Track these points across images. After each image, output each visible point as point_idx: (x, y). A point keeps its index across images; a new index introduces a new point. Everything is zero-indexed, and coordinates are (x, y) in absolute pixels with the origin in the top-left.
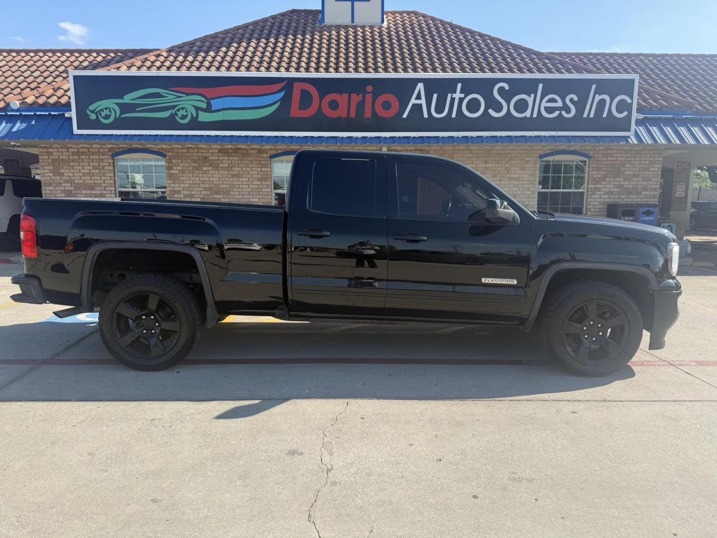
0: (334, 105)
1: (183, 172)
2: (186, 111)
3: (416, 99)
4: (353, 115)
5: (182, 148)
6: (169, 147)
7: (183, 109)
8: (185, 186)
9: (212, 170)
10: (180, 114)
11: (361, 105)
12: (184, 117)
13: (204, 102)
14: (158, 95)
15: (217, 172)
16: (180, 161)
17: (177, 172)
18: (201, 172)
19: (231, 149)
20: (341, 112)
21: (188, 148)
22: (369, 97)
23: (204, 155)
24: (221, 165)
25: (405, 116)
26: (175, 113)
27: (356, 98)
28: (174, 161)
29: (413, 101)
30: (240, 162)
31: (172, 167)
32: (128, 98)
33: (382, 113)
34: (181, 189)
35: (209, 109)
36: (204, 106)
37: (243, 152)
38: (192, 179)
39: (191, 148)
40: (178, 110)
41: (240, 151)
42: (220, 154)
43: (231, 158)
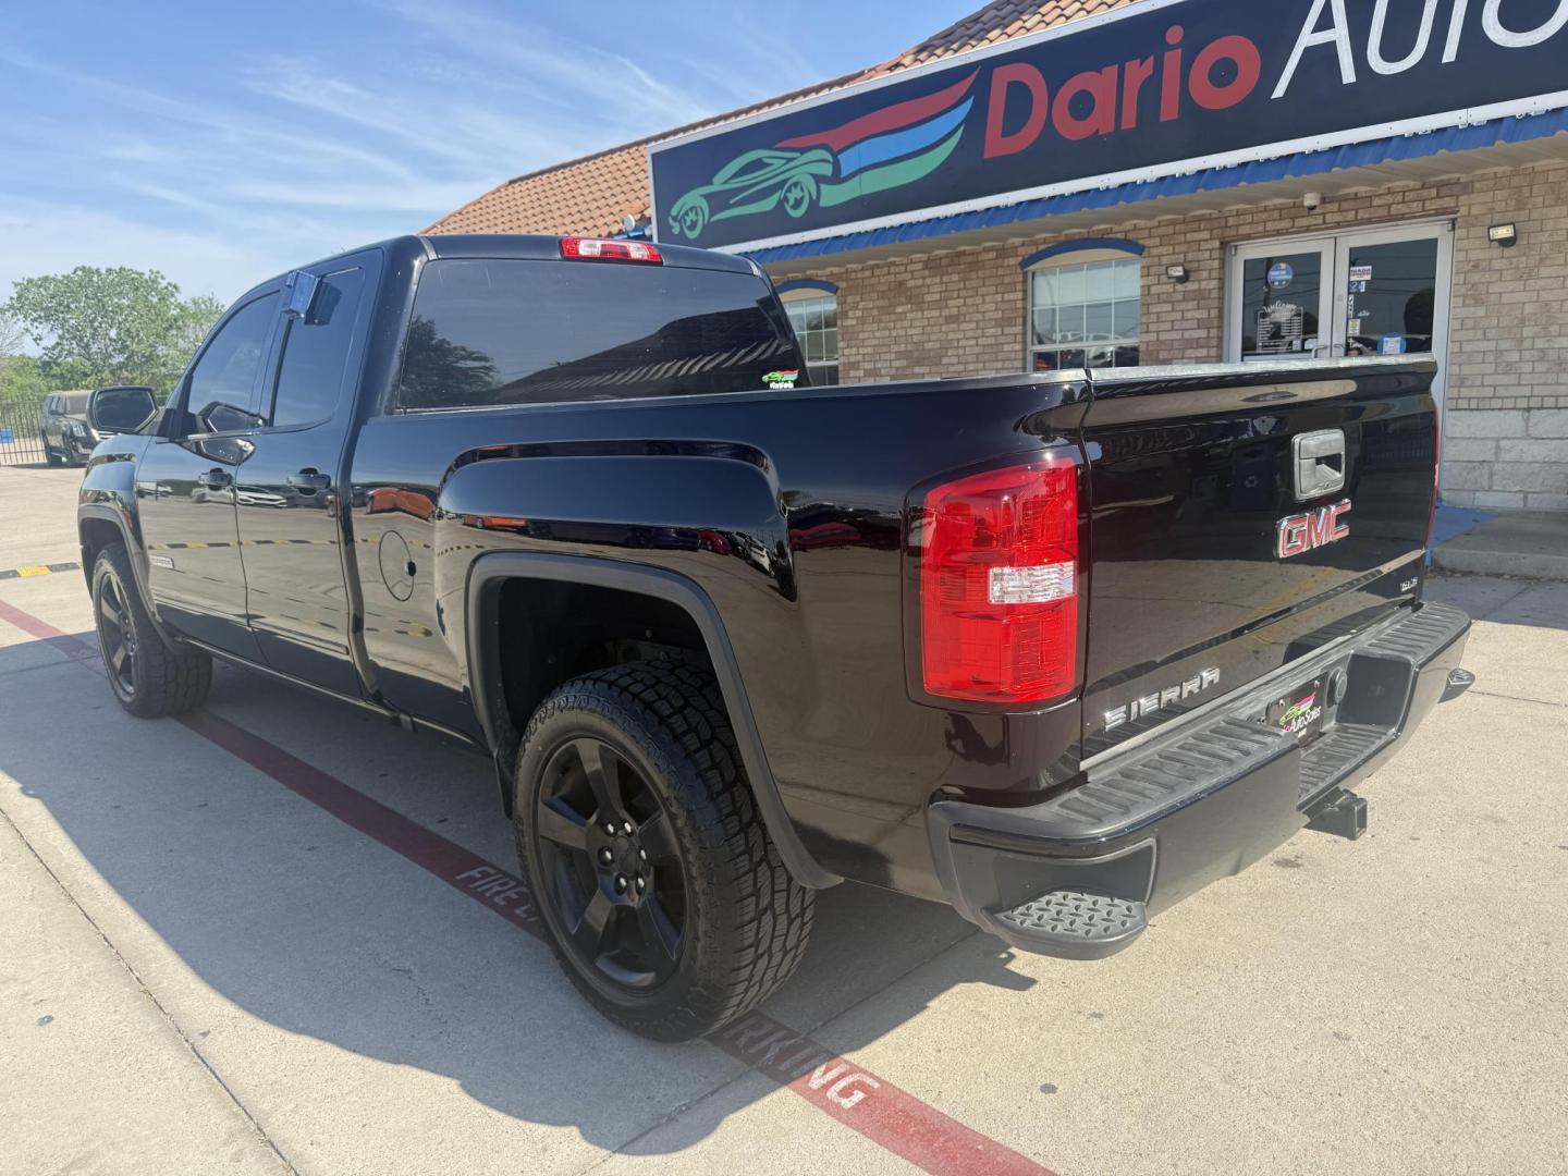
0: (1082, 105)
1: (862, 320)
2: (802, 189)
3: (1316, 29)
4: (1129, 120)
5: (862, 269)
6: (843, 270)
7: (796, 184)
8: (866, 351)
9: (912, 311)
10: (792, 197)
11: (1151, 92)
12: (798, 204)
13: (828, 162)
14: (758, 165)
15: (920, 315)
16: (858, 298)
17: (854, 322)
18: (893, 317)
19: (947, 256)
20: (1101, 121)
21: (873, 268)
22: (1173, 60)
23: (899, 278)
24: (928, 298)
25: (1279, 92)
26: (785, 197)
27: (1138, 71)
28: (850, 299)
29: (1307, 38)
30: (962, 286)
31: (846, 312)
32: (719, 182)
33: (1209, 97)
34: (860, 357)
35: (836, 178)
36: (827, 170)
37: (970, 259)
38: (877, 334)
39: (877, 266)
40: (789, 190)
41: (962, 259)
42: (927, 272)
43: (945, 279)
